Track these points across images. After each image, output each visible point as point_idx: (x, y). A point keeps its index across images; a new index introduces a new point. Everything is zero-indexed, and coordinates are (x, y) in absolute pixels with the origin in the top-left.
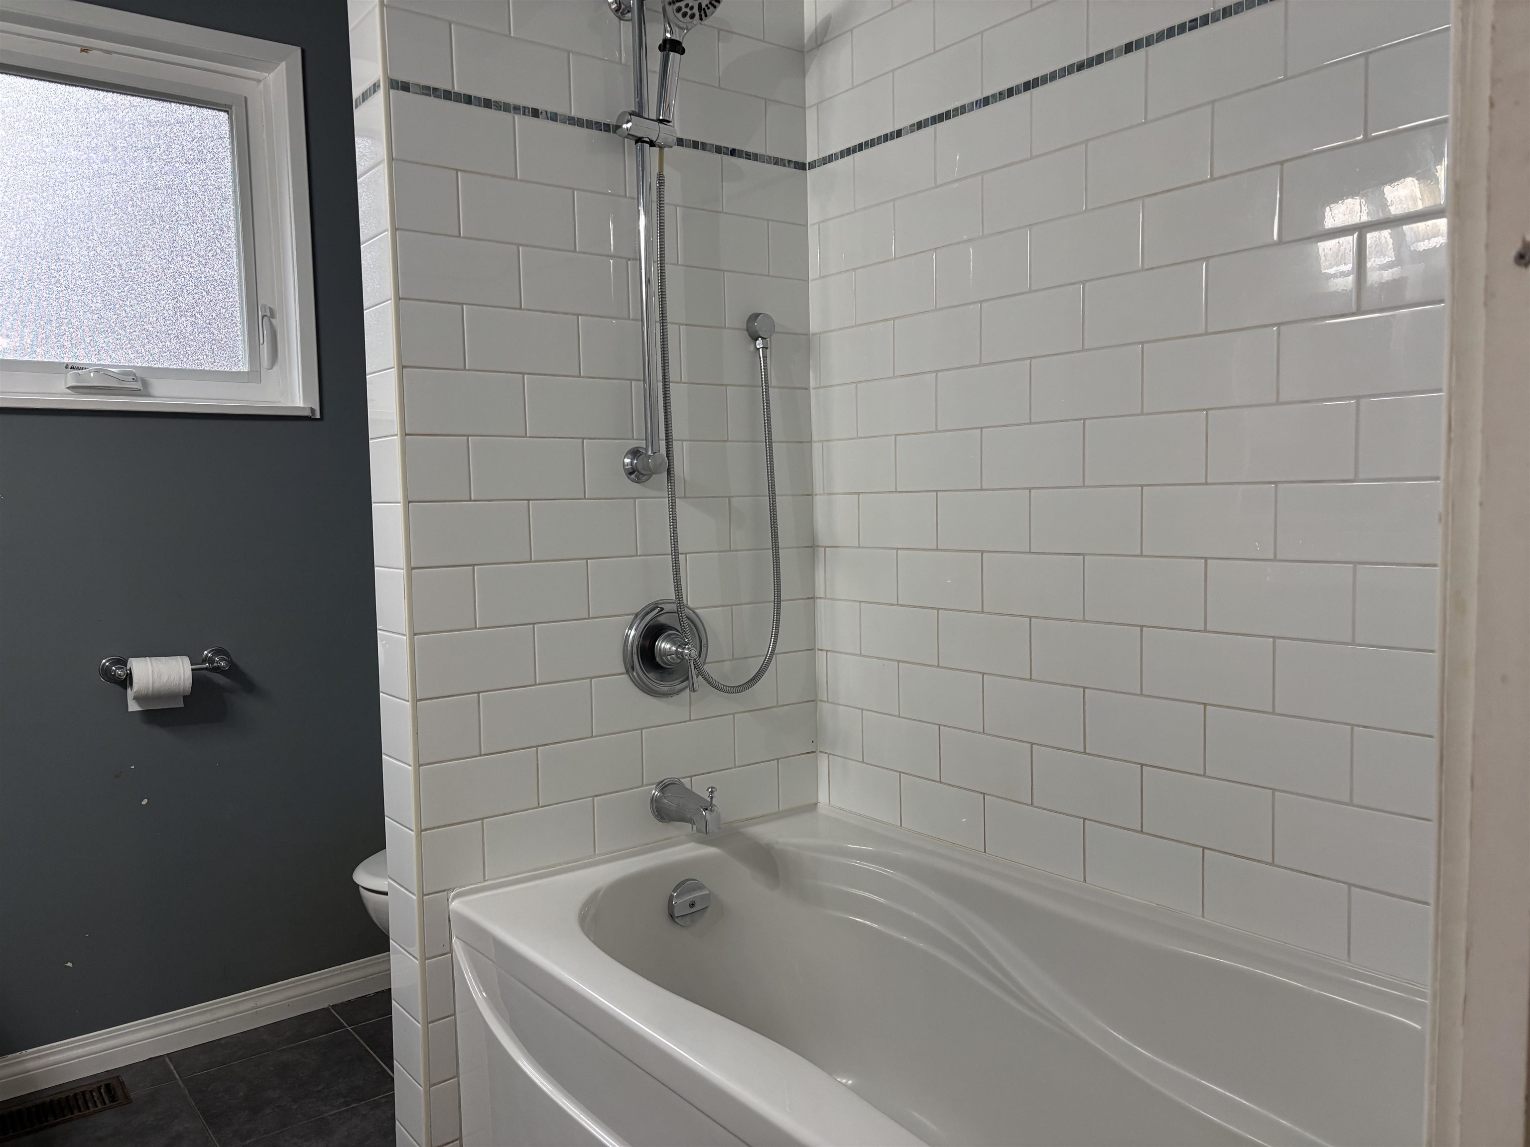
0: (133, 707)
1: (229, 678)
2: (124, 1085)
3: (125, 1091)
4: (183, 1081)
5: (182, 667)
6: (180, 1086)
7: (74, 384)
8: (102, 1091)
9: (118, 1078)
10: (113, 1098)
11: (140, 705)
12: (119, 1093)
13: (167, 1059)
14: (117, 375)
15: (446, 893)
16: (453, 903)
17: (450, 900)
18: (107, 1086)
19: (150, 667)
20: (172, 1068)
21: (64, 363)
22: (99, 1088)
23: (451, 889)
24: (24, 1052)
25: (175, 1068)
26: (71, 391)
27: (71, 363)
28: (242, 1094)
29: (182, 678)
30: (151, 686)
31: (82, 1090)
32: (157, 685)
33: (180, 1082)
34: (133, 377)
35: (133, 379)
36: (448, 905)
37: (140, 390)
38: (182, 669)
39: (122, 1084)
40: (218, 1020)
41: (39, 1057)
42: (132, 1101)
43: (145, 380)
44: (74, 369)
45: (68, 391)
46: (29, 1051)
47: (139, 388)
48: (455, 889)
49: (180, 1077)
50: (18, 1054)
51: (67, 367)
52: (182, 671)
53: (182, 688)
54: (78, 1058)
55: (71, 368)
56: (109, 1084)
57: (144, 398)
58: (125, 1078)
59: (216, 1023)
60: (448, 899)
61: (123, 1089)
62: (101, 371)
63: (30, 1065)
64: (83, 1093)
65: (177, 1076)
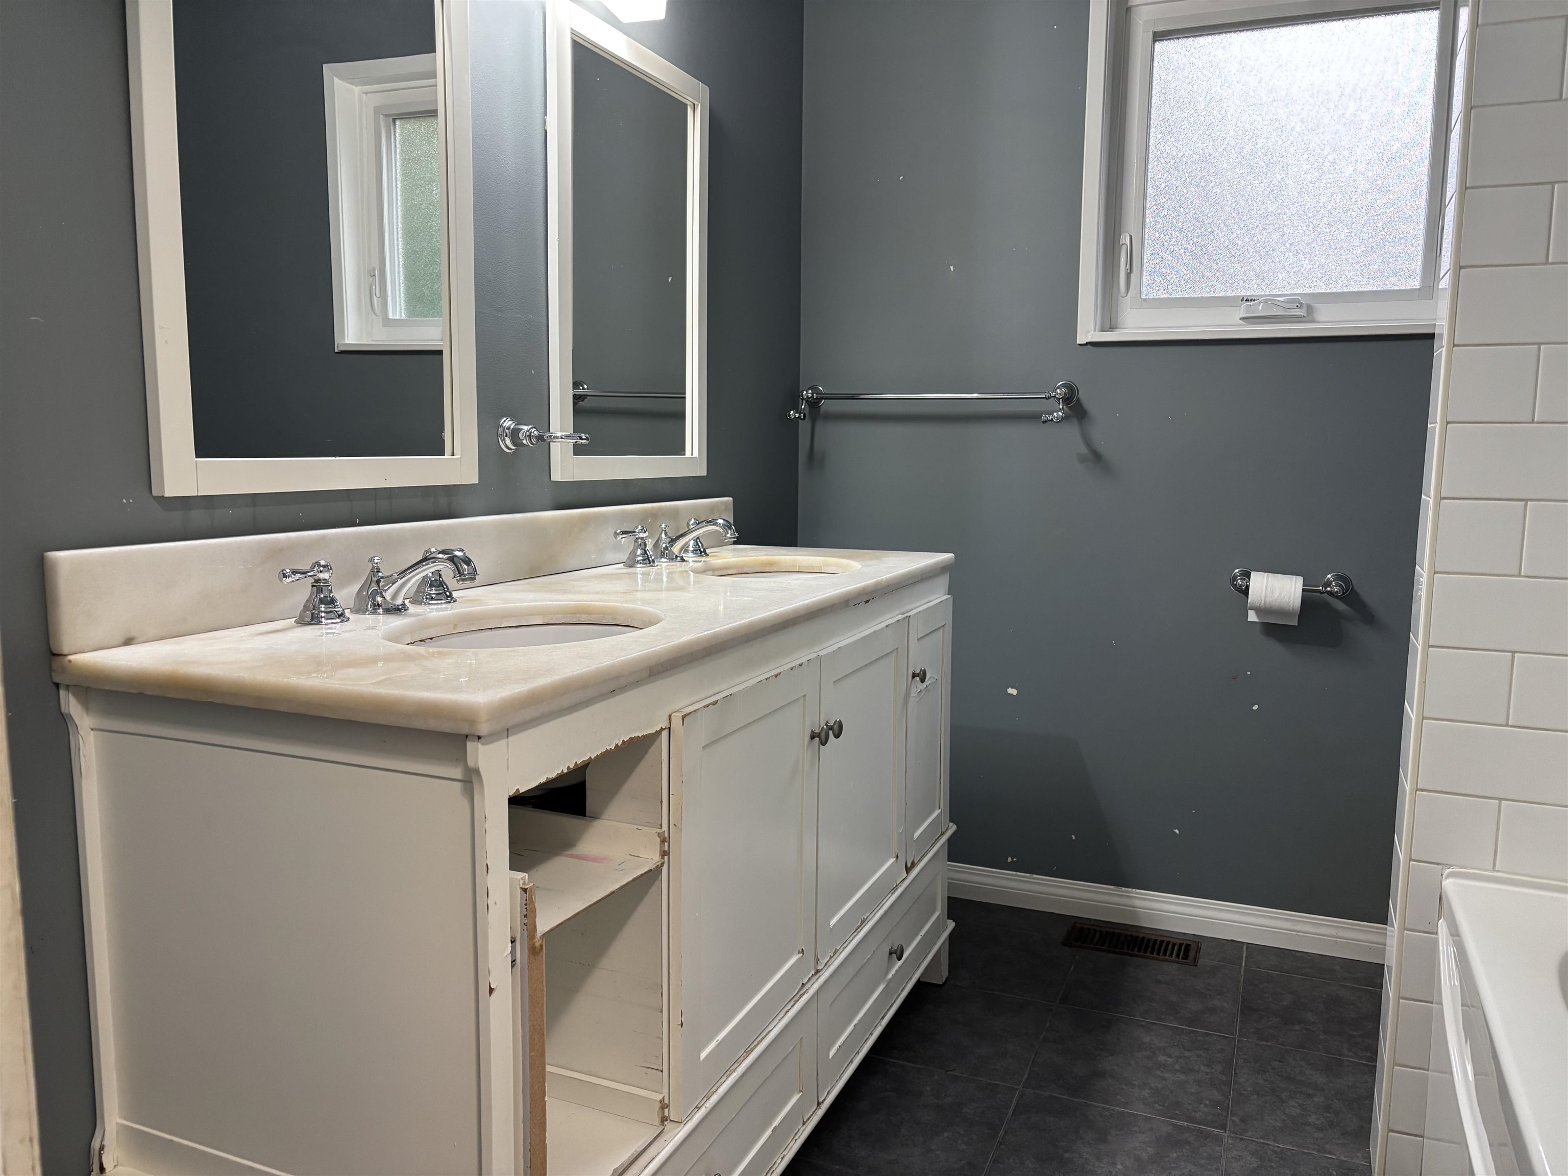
0: (1252, 617)
1: (1348, 606)
2: (1200, 951)
3: (1198, 955)
4: (1245, 969)
5: (1293, 586)
6: (1240, 972)
7: (1245, 315)
8: (1183, 947)
9: (1198, 944)
10: (1186, 957)
11: (1258, 617)
12: (1192, 954)
13: (1245, 947)
14: (1282, 303)
15: (1440, 867)
16: (1447, 881)
17: (1444, 876)
18: (1188, 946)
19: (1265, 581)
20: (1244, 956)
21: (1240, 296)
22: (1181, 945)
23: (1447, 865)
24: (1134, 890)
25: (1246, 957)
26: (1244, 322)
27: (1246, 296)
28: (1285, 1003)
29: (1292, 595)
30: (1263, 602)
31: (1168, 940)
32: (1268, 600)
33: (1243, 970)
34: (1298, 305)
35: (1297, 306)
36: (1441, 881)
37: (1304, 316)
38: (1293, 588)
39: (1198, 950)
40: (1298, 932)
41: (1145, 899)
42: (1197, 966)
43: (1311, 306)
44: (1248, 301)
45: (1241, 322)
46: (1138, 891)
47: (1302, 314)
48: (1452, 866)
49: (1245, 965)
50: (1130, 889)
51: (1242, 300)
52: (1293, 590)
53: (1292, 606)
54: (1174, 913)
55: (1246, 301)
56: (1190, 945)
57: (1309, 324)
58: (1204, 947)
59: (1295, 934)
60: (1442, 875)
61: (1196, 953)
62: (1270, 301)
63: (1138, 903)
64: (1168, 943)
65: (1243, 964)
